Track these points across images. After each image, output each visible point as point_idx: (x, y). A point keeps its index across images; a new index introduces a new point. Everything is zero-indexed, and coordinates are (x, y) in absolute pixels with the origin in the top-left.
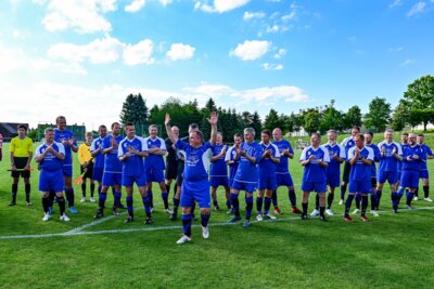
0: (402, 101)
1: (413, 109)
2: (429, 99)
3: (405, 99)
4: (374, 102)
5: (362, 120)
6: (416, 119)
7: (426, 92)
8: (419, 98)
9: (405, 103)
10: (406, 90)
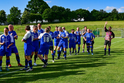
0: (26, 9)
1: (31, 14)
2: (38, 9)
3: (27, 8)
4: (12, 9)
5: (7, 17)
6: (33, 18)
7: (36, 6)
8: (34, 8)
9: (28, 10)
10: (28, 4)
